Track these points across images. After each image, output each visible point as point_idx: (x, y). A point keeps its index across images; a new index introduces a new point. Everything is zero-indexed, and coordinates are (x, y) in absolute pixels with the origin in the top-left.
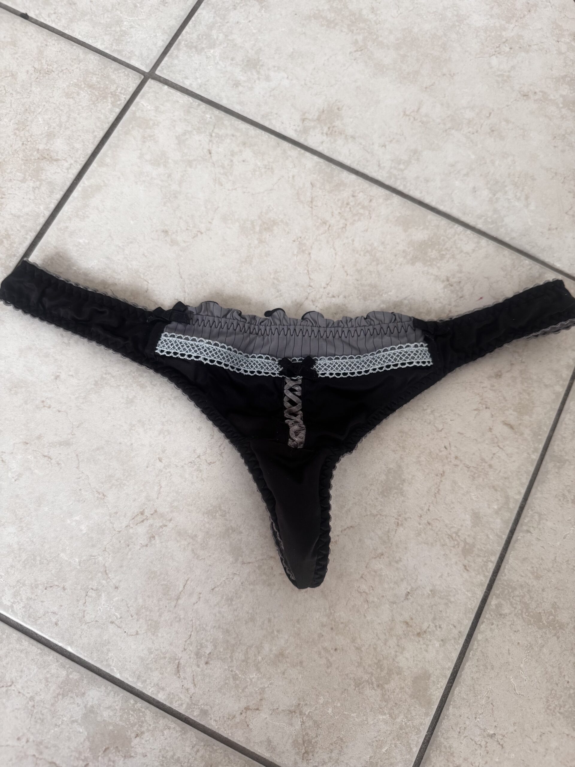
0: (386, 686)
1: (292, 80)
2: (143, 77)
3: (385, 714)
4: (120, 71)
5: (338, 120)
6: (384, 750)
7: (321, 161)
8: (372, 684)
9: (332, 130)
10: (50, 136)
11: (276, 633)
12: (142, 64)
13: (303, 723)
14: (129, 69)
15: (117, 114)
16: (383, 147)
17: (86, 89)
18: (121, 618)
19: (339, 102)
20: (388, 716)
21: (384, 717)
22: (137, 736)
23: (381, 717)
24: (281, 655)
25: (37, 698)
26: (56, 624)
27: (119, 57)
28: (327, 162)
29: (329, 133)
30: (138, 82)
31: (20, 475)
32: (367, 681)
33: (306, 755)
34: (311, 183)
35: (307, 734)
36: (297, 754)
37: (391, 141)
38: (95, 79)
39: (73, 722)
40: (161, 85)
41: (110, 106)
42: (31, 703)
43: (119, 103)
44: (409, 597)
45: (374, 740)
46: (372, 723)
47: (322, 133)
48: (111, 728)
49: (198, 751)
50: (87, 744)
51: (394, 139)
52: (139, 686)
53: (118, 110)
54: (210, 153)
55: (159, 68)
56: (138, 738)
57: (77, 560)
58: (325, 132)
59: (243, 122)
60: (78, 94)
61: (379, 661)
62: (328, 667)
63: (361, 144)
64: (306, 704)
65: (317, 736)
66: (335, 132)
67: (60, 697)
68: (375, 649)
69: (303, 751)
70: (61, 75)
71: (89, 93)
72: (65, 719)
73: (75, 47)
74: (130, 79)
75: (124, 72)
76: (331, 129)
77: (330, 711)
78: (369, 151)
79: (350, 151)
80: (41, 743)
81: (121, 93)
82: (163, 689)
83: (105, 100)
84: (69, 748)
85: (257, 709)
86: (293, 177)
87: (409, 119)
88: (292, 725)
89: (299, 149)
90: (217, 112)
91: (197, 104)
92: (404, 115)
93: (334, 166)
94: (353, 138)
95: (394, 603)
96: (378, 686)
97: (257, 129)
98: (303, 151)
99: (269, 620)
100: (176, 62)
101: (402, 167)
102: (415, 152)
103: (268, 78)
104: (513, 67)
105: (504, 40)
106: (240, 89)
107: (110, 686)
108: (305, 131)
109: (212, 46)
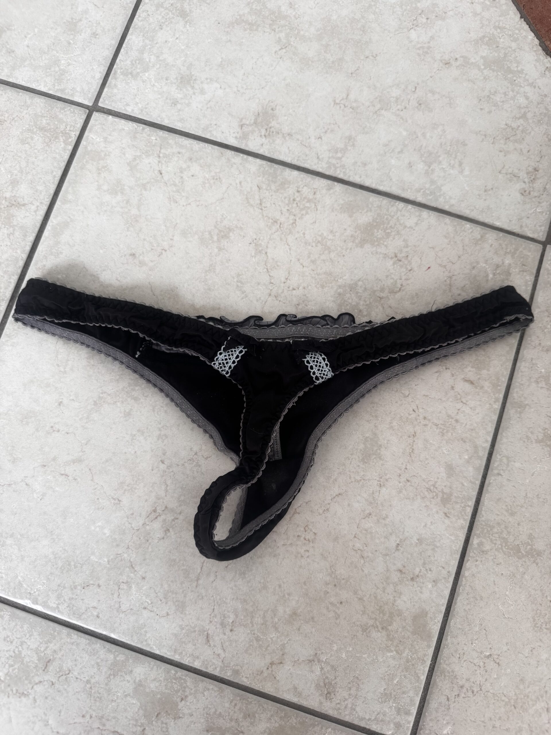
0: (390, 628)
1: (225, 89)
2: (88, 111)
3: (392, 651)
4: (66, 109)
5: (273, 120)
6: (395, 682)
7: (264, 162)
8: (377, 627)
9: (270, 131)
10: (14, 183)
11: (287, 596)
12: (84, 99)
13: (322, 669)
14: (74, 106)
15: (71, 151)
16: (320, 139)
17: (38, 132)
18: (152, 603)
19: (272, 102)
20: (395, 652)
21: (392, 654)
22: (182, 700)
23: (389, 654)
24: (294, 614)
25: (93, 681)
26: (98, 617)
27: (63, 96)
28: (269, 163)
29: (267, 134)
30: (84, 117)
31: (44, 495)
32: (373, 626)
33: (328, 695)
34: (258, 186)
35: (327, 678)
36: (321, 695)
37: (326, 132)
38: (44, 121)
39: (126, 696)
40: (105, 116)
41: (63, 145)
42: (88, 686)
43: (70, 140)
44: (400, 548)
45: (386, 674)
46: (381, 660)
47: (261, 136)
48: (159, 696)
49: (236, 705)
50: (141, 712)
51: (328, 129)
52: (177, 658)
53: (71, 148)
54: (161, 174)
55: (101, 100)
56: (183, 702)
57: (106, 560)
58: (263, 134)
59: (187, 138)
60: (32, 139)
61: (381, 607)
62: (337, 619)
63: (298, 140)
64: (322, 653)
65: (336, 678)
66: (273, 132)
67: (112, 677)
68: (376, 597)
69: (326, 692)
70: (13, 123)
71: (42, 135)
72: (119, 694)
73: (21, 94)
74: (76, 115)
75: (69, 110)
76: (268, 130)
77: (344, 656)
78: (307, 145)
79: (289, 148)
80: (102, 717)
81: (70, 130)
82: (198, 658)
83: (57, 140)
84: (126, 718)
85: (281, 663)
86: (240, 183)
87: (340, 107)
88: (312, 672)
89: (242, 155)
90: (161, 133)
91: (141, 128)
92: (335, 104)
93: (276, 166)
94: (290, 135)
95: (387, 555)
96: (383, 628)
97: (200, 142)
98: (245, 156)
99: (280, 586)
100: (115, 91)
101: (339, 155)
102: (350, 138)
103: (202, 92)
104: (432, 38)
105: (420, 11)
106: (179, 106)
107: (153, 662)
108: (245, 136)
109: (146, 69)
